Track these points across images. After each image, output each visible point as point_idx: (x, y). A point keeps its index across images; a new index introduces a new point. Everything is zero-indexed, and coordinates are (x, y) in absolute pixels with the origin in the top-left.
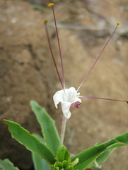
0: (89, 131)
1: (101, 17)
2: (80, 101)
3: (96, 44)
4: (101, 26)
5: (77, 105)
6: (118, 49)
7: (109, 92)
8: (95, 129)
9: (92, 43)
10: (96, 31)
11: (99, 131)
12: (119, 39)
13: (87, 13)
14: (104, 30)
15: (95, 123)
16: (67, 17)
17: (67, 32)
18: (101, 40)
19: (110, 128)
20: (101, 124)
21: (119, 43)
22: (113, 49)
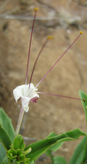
0: (42, 115)
1: (51, 8)
2: (38, 96)
3: (47, 34)
4: (51, 16)
5: (35, 100)
6: (67, 38)
7: (60, 79)
8: (48, 114)
9: (43, 33)
10: (47, 21)
11: (52, 114)
12: (68, 28)
13: (37, 4)
14: (54, 20)
15: (48, 107)
16: (17, 8)
17: (19, 23)
18: (51, 30)
19: (61, 111)
20: (53, 109)
21: (69, 32)
22: (63, 37)
